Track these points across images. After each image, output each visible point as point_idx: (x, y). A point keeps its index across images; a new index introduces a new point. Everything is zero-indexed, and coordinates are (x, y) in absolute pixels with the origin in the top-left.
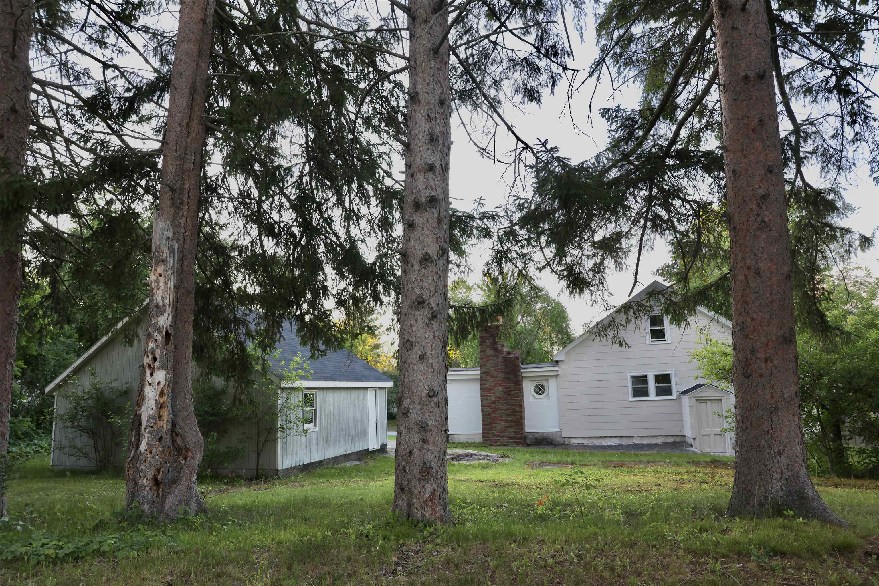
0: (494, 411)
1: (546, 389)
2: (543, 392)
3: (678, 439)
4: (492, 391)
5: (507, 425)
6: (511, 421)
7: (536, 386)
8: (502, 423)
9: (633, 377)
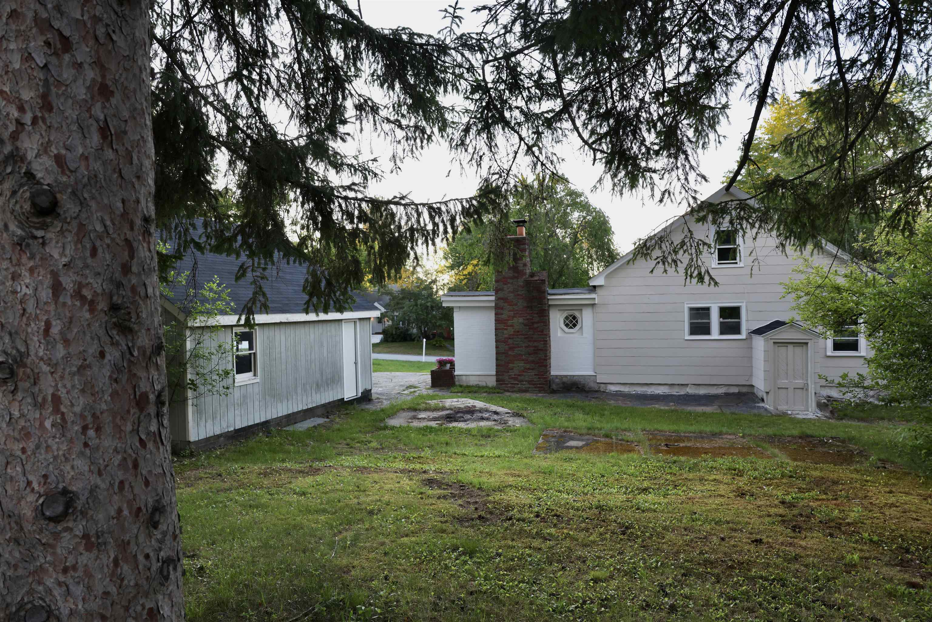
0: (511, 349)
1: (579, 321)
2: (575, 325)
3: (744, 390)
4: (510, 322)
5: (528, 366)
6: (533, 362)
7: (567, 318)
8: (522, 364)
9: (691, 309)
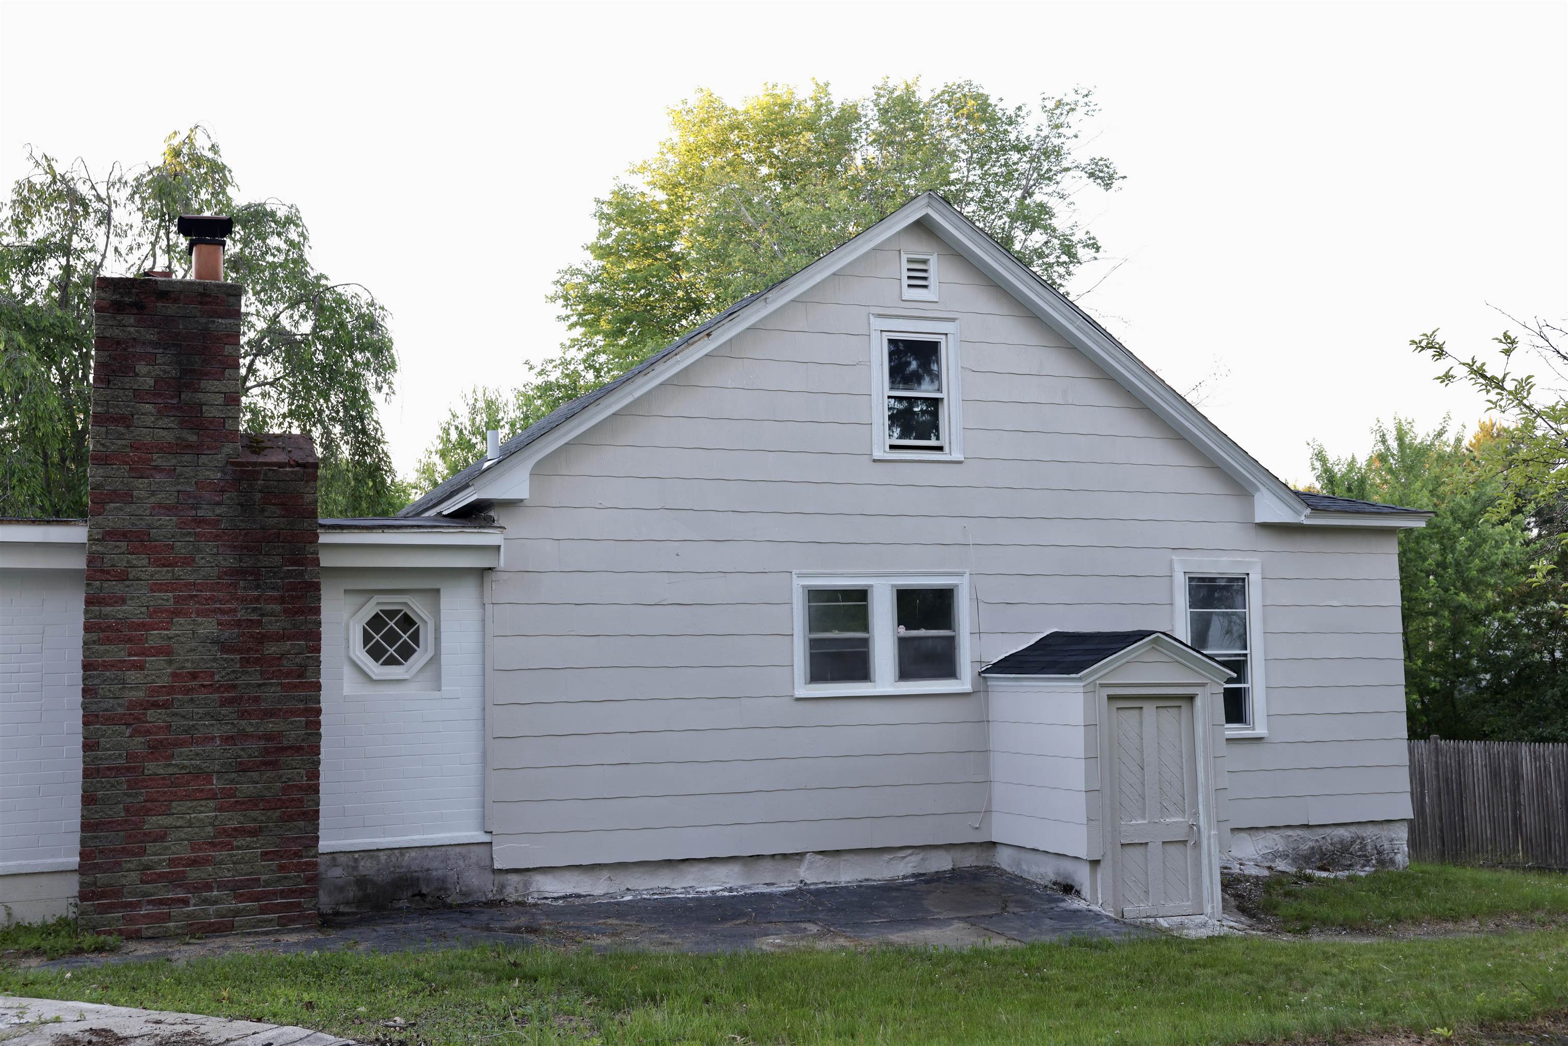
0: (156, 749)
1: (427, 635)
2: (406, 652)
3: (968, 860)
4: (155, 638)
5: (233, 820)
6: (254, 802)
7: (376, 622)
8: (206, 813)
9: (814, 595)
